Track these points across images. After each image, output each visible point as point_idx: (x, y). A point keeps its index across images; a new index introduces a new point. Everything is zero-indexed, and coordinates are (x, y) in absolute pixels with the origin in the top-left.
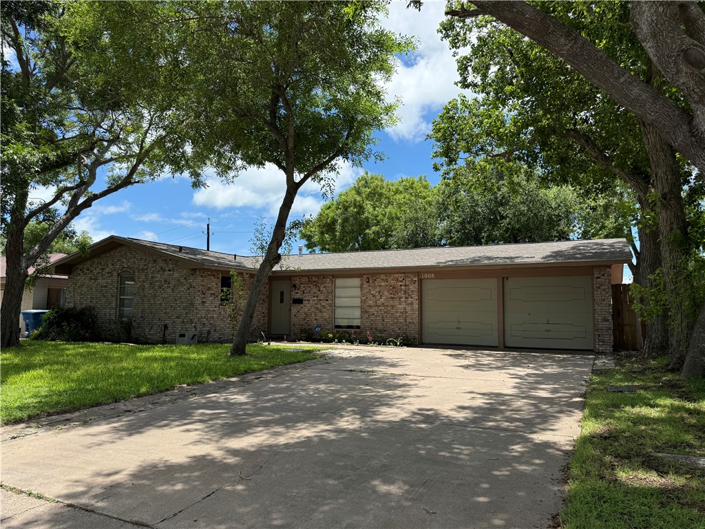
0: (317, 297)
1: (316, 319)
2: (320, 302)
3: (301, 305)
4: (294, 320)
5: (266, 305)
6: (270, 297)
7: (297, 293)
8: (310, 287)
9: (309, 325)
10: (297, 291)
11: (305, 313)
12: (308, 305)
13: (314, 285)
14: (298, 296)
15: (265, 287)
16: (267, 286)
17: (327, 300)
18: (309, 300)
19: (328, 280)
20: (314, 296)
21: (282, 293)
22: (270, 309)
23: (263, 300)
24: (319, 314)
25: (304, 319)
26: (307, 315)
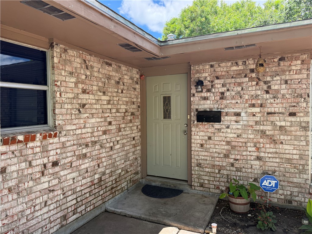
0: (261, 106)
1: (259, 158)
2: (272, 118)
3: (217, 125)
4: (198, 154)
5: (137, 122)
6: (143, 107)
7: (205, 99)
8: (240, 84)
9: (238, 170)
10: (204, 94)
11: (228, 143)
12: (234, 126)
13: (251, 79)
14: (206, 106)
15: (135, 89)
16: (138, 87)
17: (292, 114)
18: (238, 114)
19: (297, 65)
20: (253, 106)
21: (167, 101)
22: (143, 130)
23: (133, 114)
24: (270, 148)
25: (226, 156)
26: (233, 147)
